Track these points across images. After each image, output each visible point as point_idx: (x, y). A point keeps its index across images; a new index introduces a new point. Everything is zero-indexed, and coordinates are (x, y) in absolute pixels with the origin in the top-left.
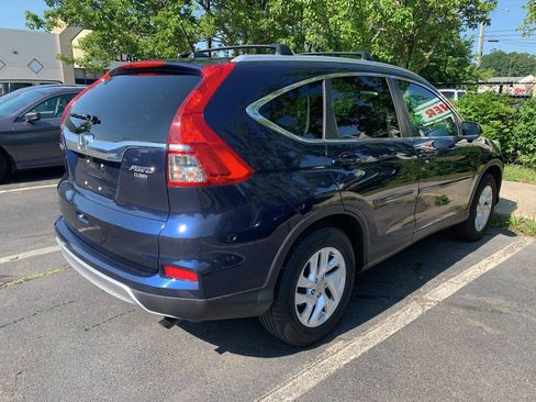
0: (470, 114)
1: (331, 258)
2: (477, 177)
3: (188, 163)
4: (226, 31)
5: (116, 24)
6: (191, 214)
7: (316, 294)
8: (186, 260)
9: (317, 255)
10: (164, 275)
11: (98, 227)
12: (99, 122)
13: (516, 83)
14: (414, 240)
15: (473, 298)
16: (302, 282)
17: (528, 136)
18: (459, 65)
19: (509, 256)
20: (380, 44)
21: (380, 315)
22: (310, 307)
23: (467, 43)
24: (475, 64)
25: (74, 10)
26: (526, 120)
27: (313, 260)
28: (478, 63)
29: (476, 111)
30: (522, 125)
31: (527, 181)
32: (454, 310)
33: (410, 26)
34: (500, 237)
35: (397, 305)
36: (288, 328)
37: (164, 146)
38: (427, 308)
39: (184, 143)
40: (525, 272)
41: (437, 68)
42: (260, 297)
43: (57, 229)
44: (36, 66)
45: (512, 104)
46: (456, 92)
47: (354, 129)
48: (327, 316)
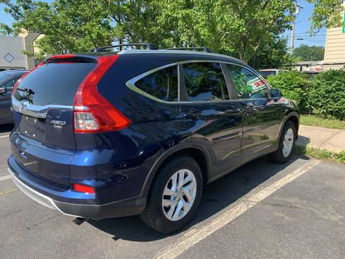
0: (282, 84)
1: (186, 176)
2: (282, 123)
3: (88, 118)
4: (130, 35)
5: (59, 30)
6: (90, 150)
7: (177, 199)
8: (88, 180)
9: (176, 174)
10: (73, 189)
11: (36, 162)
12: (34, 93)
13: (311, 65)
14: (242, 163)
15: (280, 199)
16: (166, 192)
17: (318, 97)
18: (279, 54)
19: (303, 172)
20: (226, 42)
21: (220, 212)
22: (173, 208)
23: (283, 41)
24: (289, 54)
25: (32, 22)
26: (316, 88)
27: (174, 177)
28: (291, 53)
29: (286, 82)
30: (314, 91)
31: (317, 125)
32: (267, 207)
33: (243, 31)
34: (300, 160)
35: (232, 205)
36: (158, 222)
37: (71, 107)
38: (250, 206)
39: (85, 105)
40: (313, 182)
41: (266, 56)
42: (138, 202)
43: (9, 163)
44: (9, 58)
45: (308, 78)
46: (277, 71)
47: (210, 94)
48: (185, 214)
